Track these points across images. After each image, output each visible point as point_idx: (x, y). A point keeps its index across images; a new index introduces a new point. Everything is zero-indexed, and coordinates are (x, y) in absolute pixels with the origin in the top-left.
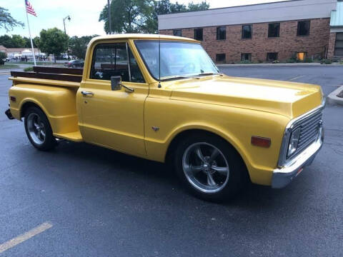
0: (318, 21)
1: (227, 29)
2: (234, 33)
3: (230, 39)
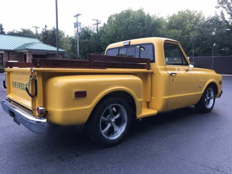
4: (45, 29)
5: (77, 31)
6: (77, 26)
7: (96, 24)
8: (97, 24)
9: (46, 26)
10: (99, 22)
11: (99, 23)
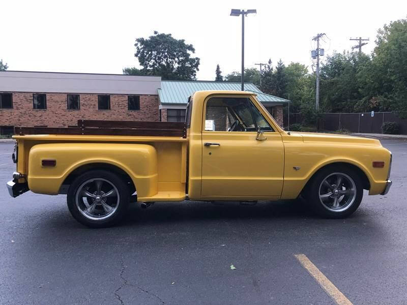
0: (147, 97)
1: (48, 97)
2: (57, 102)
3: (52, 109)
4: (269, 67)
5: (318, 65)
6: (318, 55)
7: (357, 47)
8: (360, 46)
9: (270, 62)
10: (362, 42)
11: (363, 44)
